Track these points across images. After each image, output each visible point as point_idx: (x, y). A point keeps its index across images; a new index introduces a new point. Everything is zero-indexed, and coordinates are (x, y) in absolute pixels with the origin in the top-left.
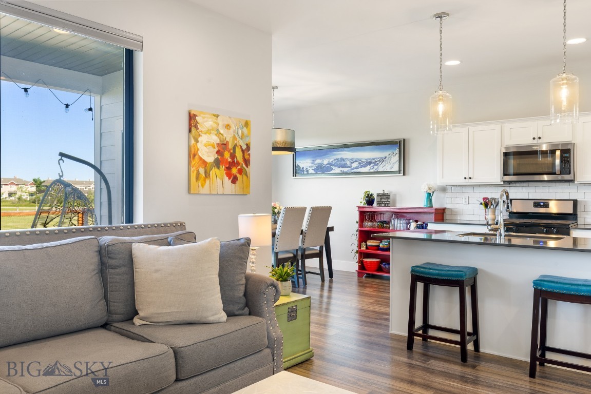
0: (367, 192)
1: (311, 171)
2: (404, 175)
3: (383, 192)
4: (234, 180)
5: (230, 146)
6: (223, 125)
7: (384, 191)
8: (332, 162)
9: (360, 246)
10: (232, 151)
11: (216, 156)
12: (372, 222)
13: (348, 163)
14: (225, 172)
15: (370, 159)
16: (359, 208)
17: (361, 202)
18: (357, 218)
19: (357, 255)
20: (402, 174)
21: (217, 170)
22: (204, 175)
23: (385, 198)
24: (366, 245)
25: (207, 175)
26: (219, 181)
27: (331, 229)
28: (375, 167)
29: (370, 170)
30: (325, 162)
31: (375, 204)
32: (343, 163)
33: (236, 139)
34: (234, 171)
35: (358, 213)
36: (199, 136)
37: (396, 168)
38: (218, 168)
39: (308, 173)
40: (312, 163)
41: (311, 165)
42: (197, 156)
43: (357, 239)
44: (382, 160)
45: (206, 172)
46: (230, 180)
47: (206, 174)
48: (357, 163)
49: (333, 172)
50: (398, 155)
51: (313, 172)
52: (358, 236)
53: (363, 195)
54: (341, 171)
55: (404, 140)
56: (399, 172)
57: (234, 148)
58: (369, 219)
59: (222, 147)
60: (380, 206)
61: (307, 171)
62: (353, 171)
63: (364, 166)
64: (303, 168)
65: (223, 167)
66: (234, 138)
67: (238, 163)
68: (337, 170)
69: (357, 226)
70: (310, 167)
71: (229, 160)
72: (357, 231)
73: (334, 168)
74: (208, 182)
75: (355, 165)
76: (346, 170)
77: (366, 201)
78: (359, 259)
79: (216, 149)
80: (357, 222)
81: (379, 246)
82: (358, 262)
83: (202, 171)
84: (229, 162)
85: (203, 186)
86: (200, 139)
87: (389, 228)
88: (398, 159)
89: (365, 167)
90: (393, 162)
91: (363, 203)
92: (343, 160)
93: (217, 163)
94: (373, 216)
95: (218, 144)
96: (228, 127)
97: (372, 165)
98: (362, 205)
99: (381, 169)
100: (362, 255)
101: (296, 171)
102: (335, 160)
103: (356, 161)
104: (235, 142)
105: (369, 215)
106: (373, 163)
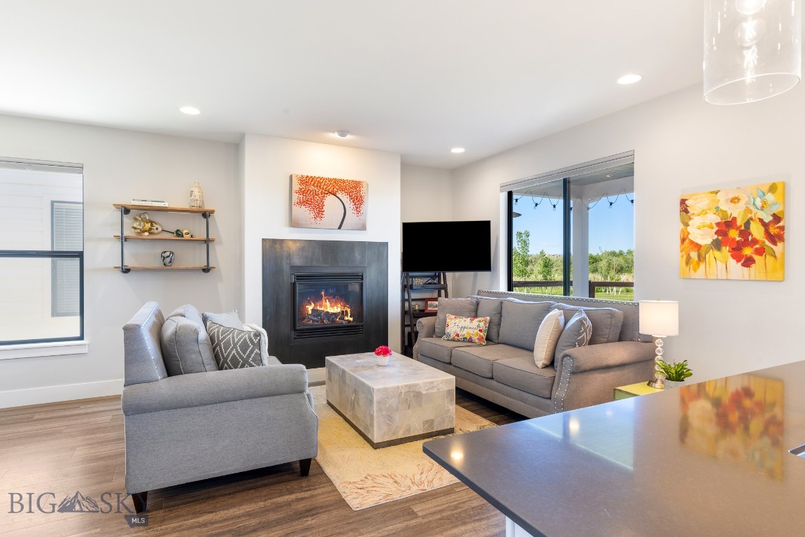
4: (748, 262)
5: (740, 222)
6: (727, 200)
10: (743, 228)
11: (716, 237)
14: (729, 254)
21: (717, 253)
22: (696, 259)
25: (702, 259)
26: (721, 265)
33: (751, 212)
34: (748, 251)
36: (690, 219)
38: (719, 249)
42: (687, 241)
45: (699, 256)
46: (740, 264)
47: (699, 260)
57: (747, 224)
59: (726, 226)
65: (726, 249)
66: (748, 210)
67: (755, 241)
71: (738, 239)
74: (702, 266)
79: (716, 229)
83: (694, 255)
84: (738, 242)
85: (695, 270)
86: (690, 223)
93: (717, 245)
95: (718, 224)
96: (735, 200)
104: (750, 216)
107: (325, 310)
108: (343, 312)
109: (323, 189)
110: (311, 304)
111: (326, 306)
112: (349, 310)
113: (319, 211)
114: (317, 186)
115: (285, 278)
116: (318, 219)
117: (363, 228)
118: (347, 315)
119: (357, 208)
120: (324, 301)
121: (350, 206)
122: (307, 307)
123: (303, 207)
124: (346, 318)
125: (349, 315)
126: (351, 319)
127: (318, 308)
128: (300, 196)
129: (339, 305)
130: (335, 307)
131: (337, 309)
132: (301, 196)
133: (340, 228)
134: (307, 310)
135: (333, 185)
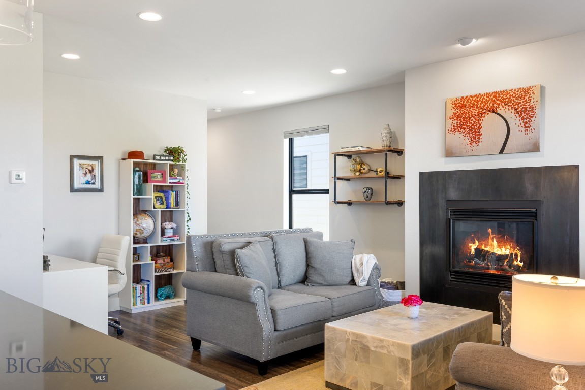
107: (491, 251)
108: (512, 254)
109: (480, 108)
110: (474, 243)
111: (492, 245)
112: (519, 254)
113: (475, 135)
114: (473, 107)
115: (441, 213)
116: (474, 144)
117: (535, 148)
118: (516, 258)
119: (526, 123)
120: (490, 241)
121: (515, 122)
122: (470, 245)
123: (457, 133)
124: (515, 263)
125: (519, 260)
126: (521, 264)
127: (483, 248)
128: (454, 122)
129: (509, 247)
130: (503, 249)
131: (505, 251)
132: (456, 122)
133: (501, 152)
134: (469, 248)
135: (493, 101)
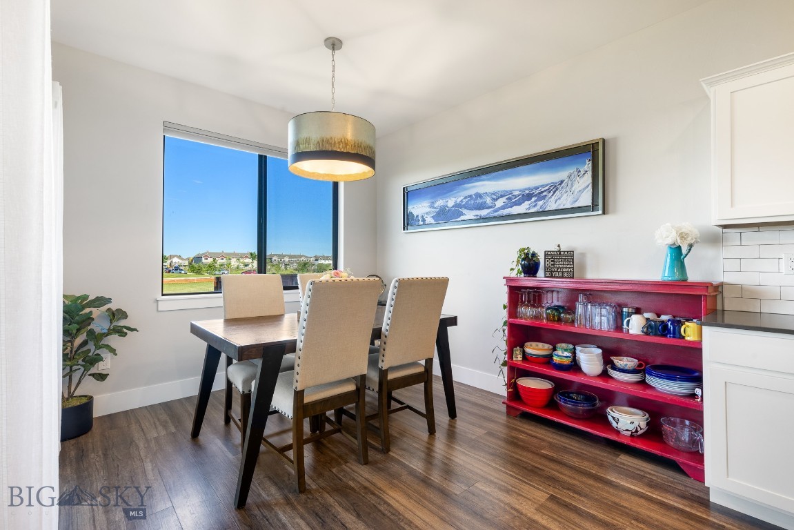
0: (523, 249)
1: (429, 220)
2: (604, 213)
3: (557, 249)
7: (559, 246)
8: (462, 201)
9: (510, 353)
12: (534, 306)
13: (489, 200)
15: (529, 189)
16: (508, 279)
17: (512, 269)
18: (504, 298)
19: (505, 369)
20: (600, 212)
23: (563, 260)
24: (524, 352)
27: (453, 321)
28: (541, 203)
29: (529, 209)
30: (451, 203)
31: (541, 273)
32: (479, 201)
35: (506, 289)
37: (586, 200)
39: (424, 224)
40: (431, 207)
41: (428, 210)
43: (505, 338)
44: (554, 188)
48: (504, 199)
49: (462, 218)
50: (590, 174)
51: (433, 221)
52: (506, 332)
53: (515, 256)
54: (477, 215)
55: (604, 141)
56: (594, 207)
58: (529, 301)
60: (552, 276)
61: (424, 220)
62: (496, 214)
63: (518, 203)
64: (417, 216)
68: (470, 215)
69: (504, 314)
70: (427, 213)
72: (504, 325)
73: (464, 211)
75: (500, 203)
76: (484, 213)
77: (523, 266)
78: (509, 379)
80: (505, 307)
81: (550, 357)
82: (506, 385)
87: (573, 321)
88: (590, 180)
89: (520, 204)
90: (580, 188)
91: (516, 271)
92: (479, 196)
94: (536, 296)
97: (533, 199)
98: (514, 274)
99: (552, 206)
100: (516, 372)
101: (409, 221)
102: (465, 198)
103: (502, 196)
105: (529, 293)
106: (536, 196)
